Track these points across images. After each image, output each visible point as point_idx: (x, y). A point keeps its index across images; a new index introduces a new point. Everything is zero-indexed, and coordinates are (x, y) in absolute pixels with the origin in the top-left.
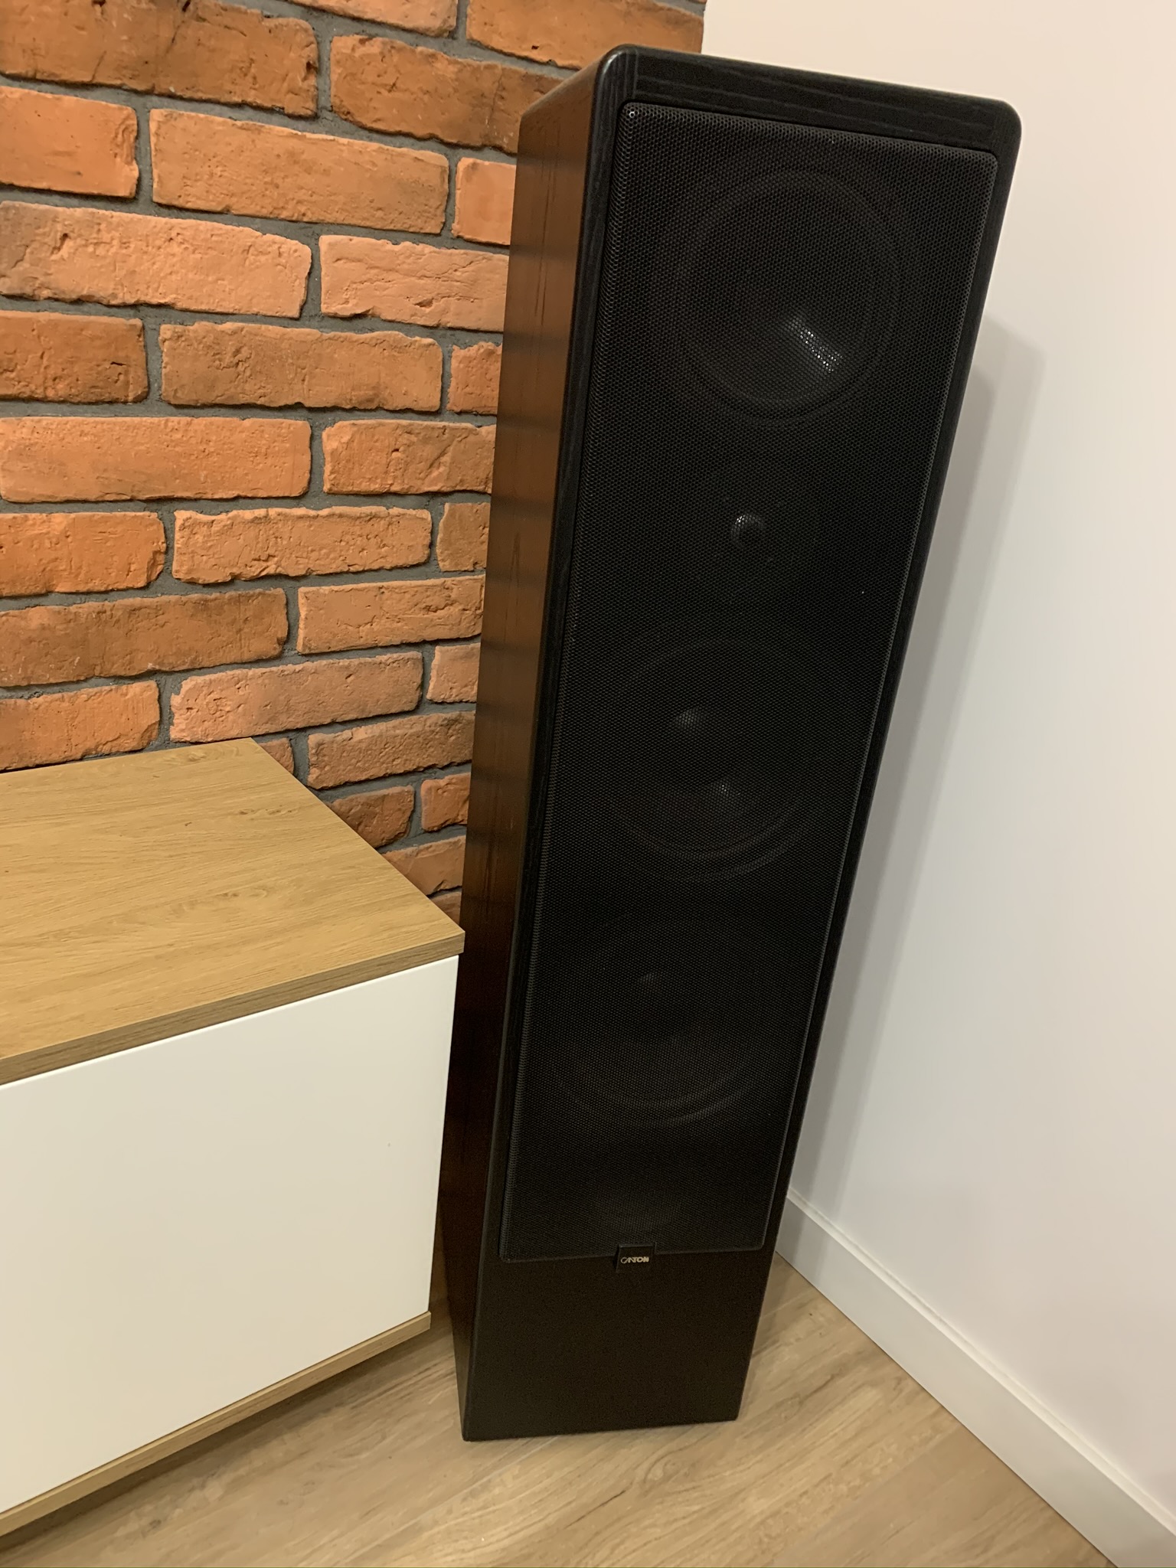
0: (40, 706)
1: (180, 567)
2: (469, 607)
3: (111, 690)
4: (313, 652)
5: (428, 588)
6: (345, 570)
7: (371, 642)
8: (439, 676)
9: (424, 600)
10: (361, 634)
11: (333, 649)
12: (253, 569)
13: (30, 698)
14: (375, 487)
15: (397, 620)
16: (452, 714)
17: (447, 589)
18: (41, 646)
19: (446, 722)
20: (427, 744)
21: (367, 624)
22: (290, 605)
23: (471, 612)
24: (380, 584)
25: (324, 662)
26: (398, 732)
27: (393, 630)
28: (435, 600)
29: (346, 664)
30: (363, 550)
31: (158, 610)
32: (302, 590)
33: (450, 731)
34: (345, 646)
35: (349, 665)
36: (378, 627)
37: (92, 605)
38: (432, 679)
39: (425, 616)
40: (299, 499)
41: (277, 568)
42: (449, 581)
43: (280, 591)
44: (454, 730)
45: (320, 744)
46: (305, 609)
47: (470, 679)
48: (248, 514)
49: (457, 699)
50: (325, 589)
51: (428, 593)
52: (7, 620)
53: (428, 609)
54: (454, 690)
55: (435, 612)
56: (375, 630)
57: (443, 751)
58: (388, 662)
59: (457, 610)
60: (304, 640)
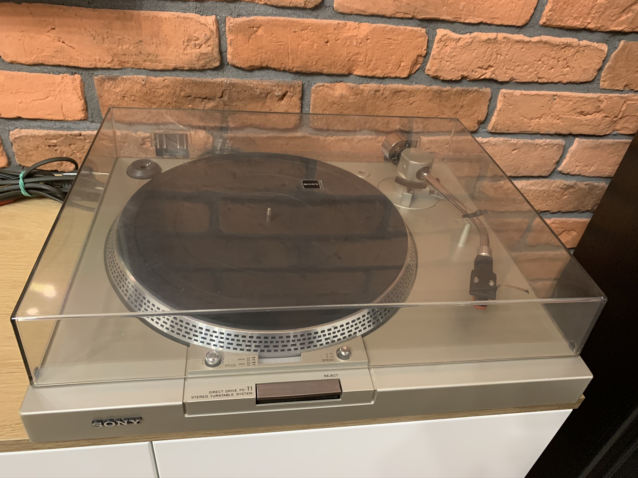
0: (331, 142)
1: (431, 67)
2: (610, 115)
3: (373, 138)
4: (497, 132)
5: (587, 99)
6: (536, 81)
7: (536, 130)
8: (571, 157)
9: (580, 107)
10: (531, 124)
11: (510, 132)
12: (476, 74)
13: (327, 136)
14: (577, 24)
15: (558, 118)
16: (570, 182)
17: (600, 101)
18: (339, 107)
19: (565, 187)
20: (548, 198)
21: (537, 118)
22: (492, 100)
23: (610, 119)
24: (555, 93)
25: (501, 139)
26: (532, 187)
27: (553, 124)
28: (588, 108)
29: (515, 142)
30: (552, 68)
31: (411, 93)
32: (503, 91)
33: (566, 192)
34: (519, 131)
35: (517, 143)
36: (543, 121)
37: (373, 85)
38: (566, 158)
39: (578, 118)
40: (519, 28)
41: (491, 75)
42: (602, 96)
43: (488, 90)
44: (568, 192)
46: (501, 104)
47: (591, 162)
48: (484, 36)
49: (578, 173)
50: (518, 92)
51: (585, 103)
52: (323, 89)
53: (582, 113)
54: (578, 168)
55: (585, 115)
56: (541, 123)
57: (557, 204)
58: (542, 145)
59: (601, 116)
60: (494, 123)
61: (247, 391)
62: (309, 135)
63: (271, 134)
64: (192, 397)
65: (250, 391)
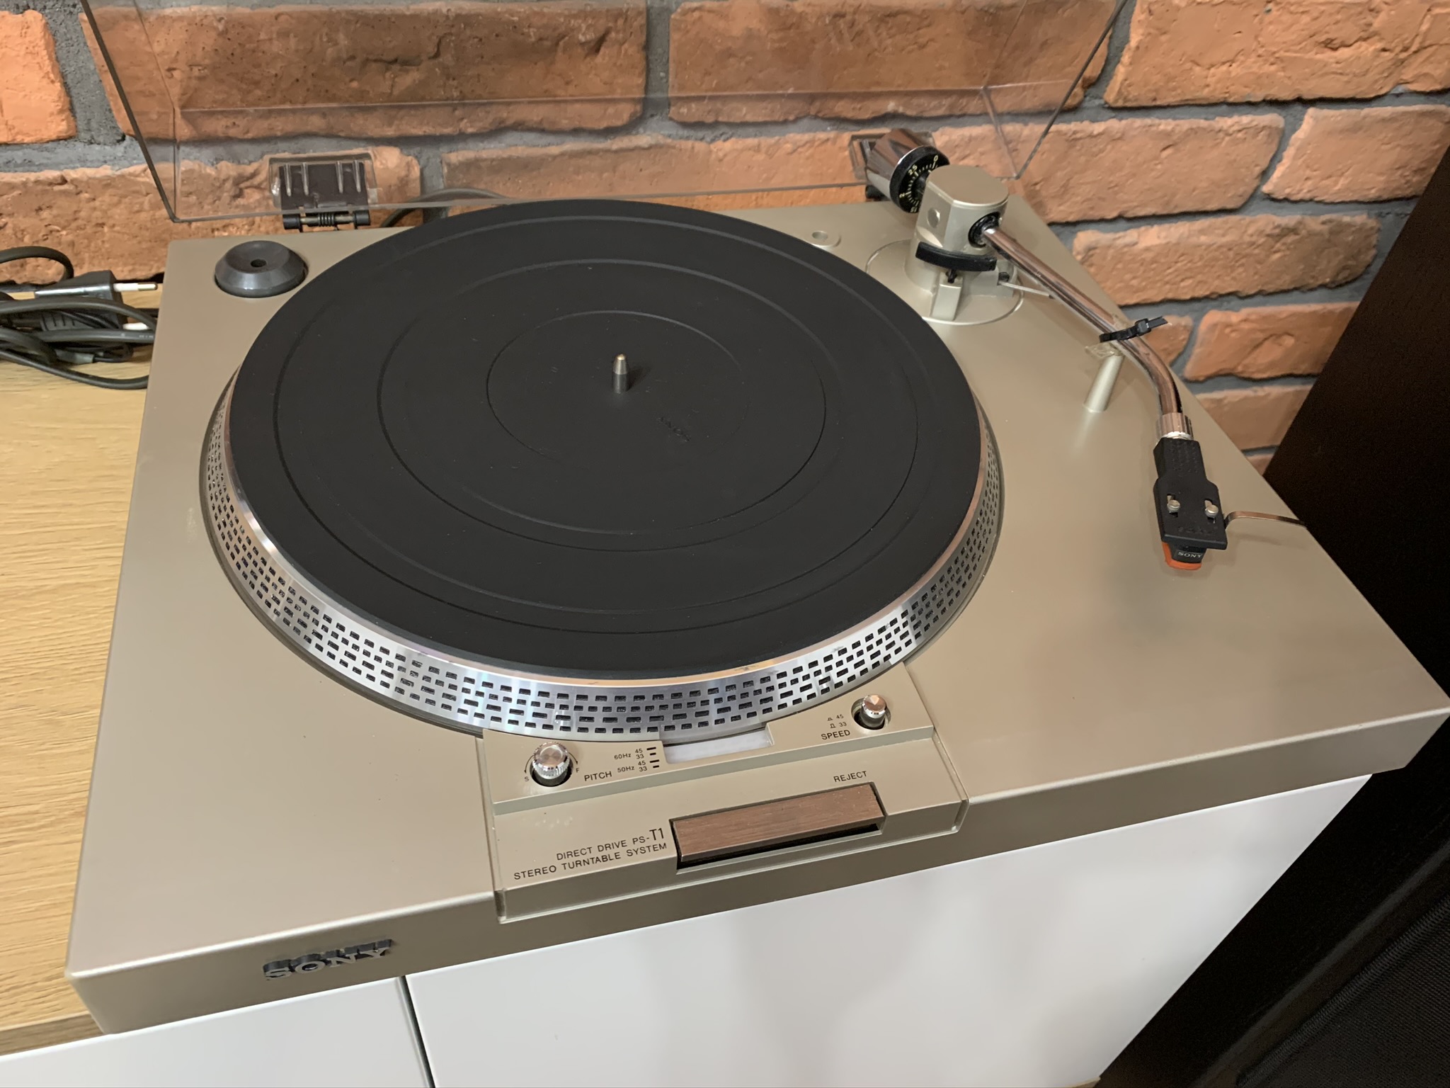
0: (725, 155)
2: (1393, 45)
3: (828, 140)
7: (1219, 96)
8: (1295, 158)
10: (1209, 80)
11: (1158, 103)
13: (713, 141)
15: (1272, 60)
16: (1289, 218)
18: (743, 64)
19: (1277, 231)
20: (1237, 262)
25: (1138, 122)
26: (1203, 239)
27: (1260, 77)
29: (1169, 128)
33: (1278, 245)
34: (1178, 99)
35: (1173, 130)
38: (1284, 161)
39: (1319, 56)
44: (1284, 244)
45: (1090, 249)
46: (1141, 31)
47: (1340, 167)
49: (1308, 196)
52: (700, 18)
54: (1309, 183)
55: (1335, 49)
56: (1233, 74)
57: (1256, 274)
58: (1231, 131)
59: (1372, 49)
60: (1122, 84)
61: (651, 842)
62: (669, 141)
63: (571, 145)
64: (517, 876)
65: (660, 841)
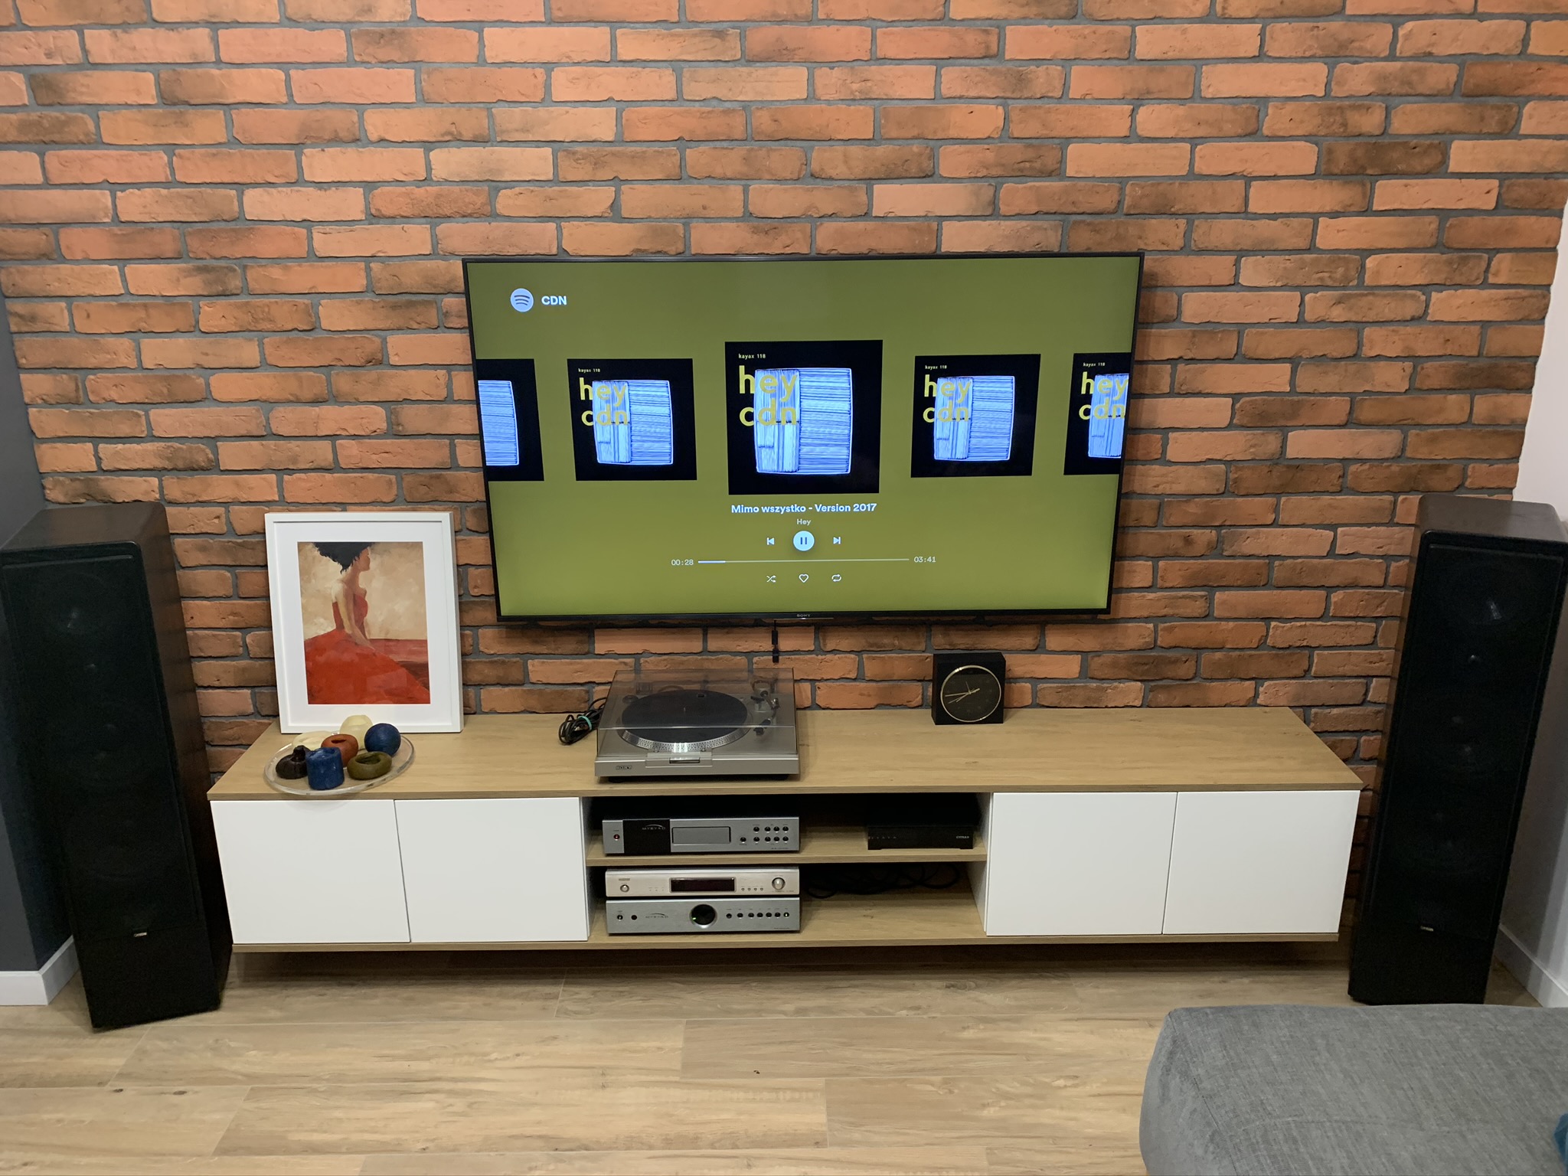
1: (1269, 642)
2: (1392, 663)
4: (1317, 676)
5: (1371, 654)
6: (1335, 645)
7: (1343, 674)
8: (1374, 691)
9: (1369, 659)
10: (1339, 671)
11: (1326, 676)
12: (1298, 643)
14: (1352, 615)
15: (1356, 666)
16: (1379, 708)
17: (1381, 655)
19: (1375, 711)
20: (1365, 720)
21: (1342, 667)
22: (1311, 658)
23: (1393, 665)
24: (1349, 652)
25: (1322, 680)
26: (1352, 713)
27: (1354, 670)
28: (1375, 659)
29: (1332, 682)
30: (1344, 638)
31: (1260, 656)
32: (1316, 652)
33: (1377, 716)
34: (1332, 675)
35: (1334, 683)
36: (1347, 668)
37: (1237, 653)
38: (1370, 692)
39: (1370, 665)
40: (1319, 619)
41: (1307, 644)
42: (1382, 651)
43: (1307, 652)
44: (1379, 716)
45: (1316, 714)
46: (1316, 659)
48: (1298, 624)
50: (1326, 652)
51: (1372, 656)
52: (1209, 656)
53: (1371, 662)
55: (1374, 664)
56: (1345, 669)
58: (1350, 683)
59: (1385, 664)
60: (1315, 671)
